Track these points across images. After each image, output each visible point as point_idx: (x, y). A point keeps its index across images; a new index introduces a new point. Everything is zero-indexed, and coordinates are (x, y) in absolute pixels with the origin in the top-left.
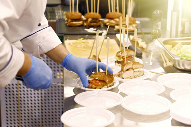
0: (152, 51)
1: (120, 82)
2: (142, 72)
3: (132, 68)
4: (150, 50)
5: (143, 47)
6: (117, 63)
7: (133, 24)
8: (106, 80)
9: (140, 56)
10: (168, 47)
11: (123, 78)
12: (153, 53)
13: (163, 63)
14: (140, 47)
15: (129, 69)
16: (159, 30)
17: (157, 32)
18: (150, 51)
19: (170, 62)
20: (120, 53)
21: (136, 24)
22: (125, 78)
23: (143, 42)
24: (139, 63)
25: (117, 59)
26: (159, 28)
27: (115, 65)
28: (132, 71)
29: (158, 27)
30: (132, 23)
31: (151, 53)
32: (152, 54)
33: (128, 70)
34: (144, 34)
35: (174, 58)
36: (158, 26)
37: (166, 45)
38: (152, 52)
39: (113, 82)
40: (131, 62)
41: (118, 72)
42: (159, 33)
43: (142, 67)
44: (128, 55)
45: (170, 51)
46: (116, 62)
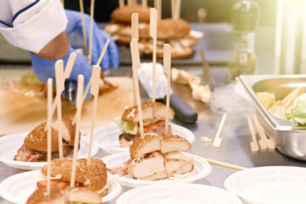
0: (225, 109)
1: (126, 189)
2: (188, 163)
3: (159, 151)
4: (219, 106)
5: (203, 100)
6: (124, 140)
7: (183, 38)
8: (85, 181)
9: (190, 121)
10: (265, 97)
11: (135, 178)
12: (228, 115)
13: (251, 140)
14: (196, 101)
15: (151, 153)
16: (249, 55)
17: (245, 60)
18: (220, 109)
19: (268, 138)
20: (131, 111)
21: (192, 38)
22: (141, 178)
23: (204, 85)
24: (178, 137)
25: (125, 128)
26: (251, 50)
27: (119, 145)
28: (159, 159)
29: (246, 46)
30: (180, 35)
31: (222, 116)
32: (225, 116)
33: (147, 156)
34: (207, 66)
35: (275, 126)
36: (245, 43)
37: (259, 94)
38: (224, 111)
39: (106, 186)
40: (156, 135)
41: (124, 163)
42: (249, 62)
43: (187, 148)
44: (155, 118)
45: (269, 110)
46: (121, 136)
